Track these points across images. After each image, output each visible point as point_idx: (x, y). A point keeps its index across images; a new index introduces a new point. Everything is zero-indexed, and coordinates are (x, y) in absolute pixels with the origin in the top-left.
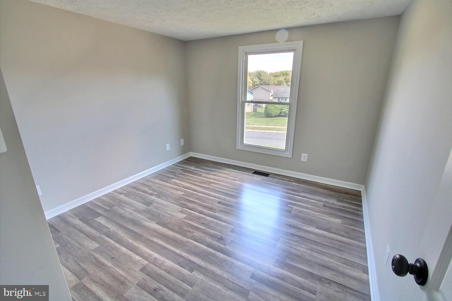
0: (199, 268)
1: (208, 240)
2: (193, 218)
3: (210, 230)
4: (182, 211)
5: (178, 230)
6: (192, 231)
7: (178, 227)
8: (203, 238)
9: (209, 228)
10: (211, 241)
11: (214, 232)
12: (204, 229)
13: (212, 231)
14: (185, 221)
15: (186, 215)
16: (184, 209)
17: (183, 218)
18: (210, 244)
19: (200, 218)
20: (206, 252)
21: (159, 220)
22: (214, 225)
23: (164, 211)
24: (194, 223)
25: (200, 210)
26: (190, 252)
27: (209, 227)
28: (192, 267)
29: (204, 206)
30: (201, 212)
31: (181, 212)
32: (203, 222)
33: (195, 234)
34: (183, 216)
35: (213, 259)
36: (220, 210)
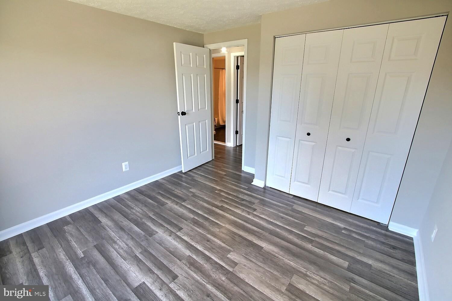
0: (217, 207)
1: (207, 224)
2: (219, 251)
3: (203, 232)
4: (233, 265)
5: (235, 236)
6: (221, 234)
7: (236, 239)
8: (211, 226)
9: (203, 234)
10: (204, 223)
11: (199, 230)
12: (209, 234)
13: (201, 231)
14: (229, 248)
15: (228, 256)
16: (231, 270)
17: (232, 251)
18: (206, 220)
19: (210, 249)
20: (210, 215)
21: (260, 252)
22: (197, 238)
23: (260, 269)
24: (219, 243)
25: (208, 264)
26: (223, 217)
27: (202, 236)
28: (222, 208)
29: (201, 272)
30: (208, 259)
31: (236, 264)
32: (208, 243)
33: (218, 230)
34: (232, 256)
35: (206, 211)
36: (180, 261)
